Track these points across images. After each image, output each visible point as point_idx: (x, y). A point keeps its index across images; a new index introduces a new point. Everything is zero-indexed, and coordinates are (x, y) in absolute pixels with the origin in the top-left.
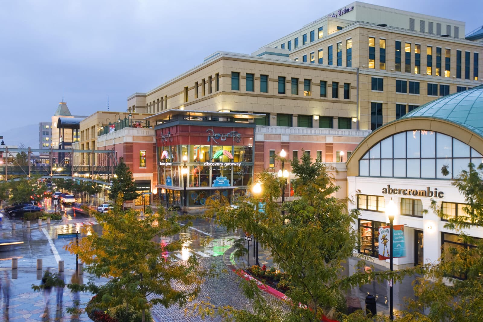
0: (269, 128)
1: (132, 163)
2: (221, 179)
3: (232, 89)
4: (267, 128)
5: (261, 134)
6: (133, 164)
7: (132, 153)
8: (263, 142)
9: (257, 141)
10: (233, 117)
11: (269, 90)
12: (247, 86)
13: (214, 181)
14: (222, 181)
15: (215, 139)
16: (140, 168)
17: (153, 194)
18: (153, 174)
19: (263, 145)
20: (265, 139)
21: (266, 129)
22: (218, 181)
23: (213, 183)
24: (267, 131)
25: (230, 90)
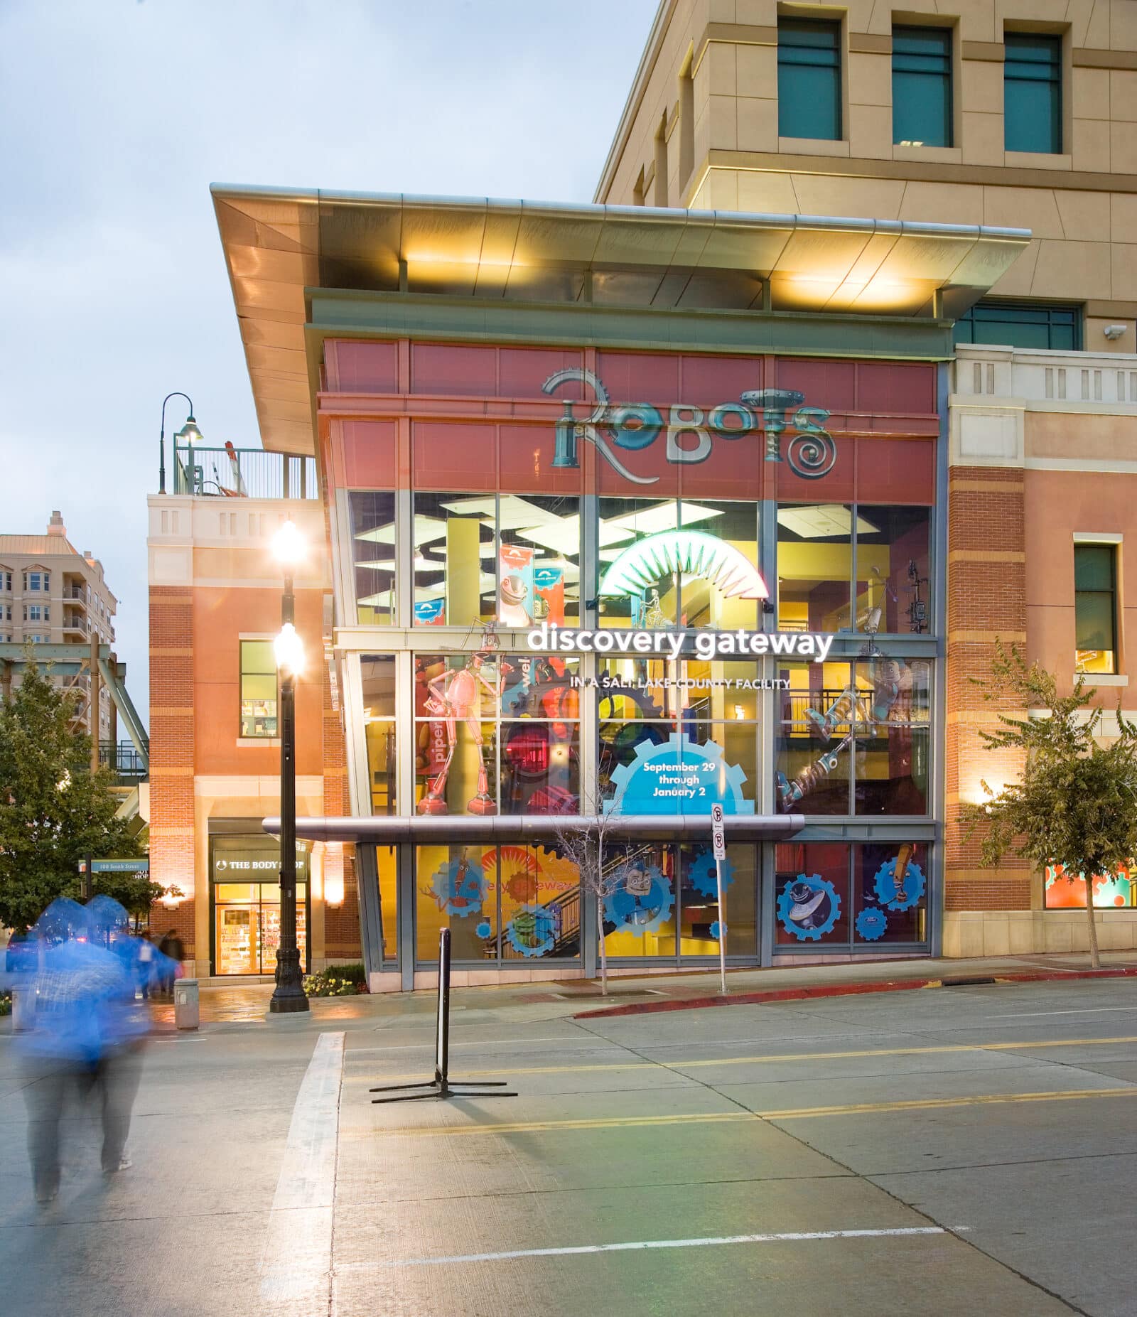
0: (1062, 372)
1: (189, 711)
2: (670, 758)
3: (783, 132)
4: (1049, 370)
5: (1002, 413)
6: (194, 717)
7: (188, 652)
8: (1018, 475)
9: (965, 463)
10: (762, 280)
11: (1076, 132)
12: (894, 107)
13: (621, 774)
14: (682, 775)
15: (614, 447)
16: (240, 743)
17: (325, 903)
18: (327, 784)
19: (1020, 498)
20: (1033, 452)
21: (1041, 371)
22: (654, 776)
23: (607, 790)
24: (1049, 394)
25: (766, 134)
